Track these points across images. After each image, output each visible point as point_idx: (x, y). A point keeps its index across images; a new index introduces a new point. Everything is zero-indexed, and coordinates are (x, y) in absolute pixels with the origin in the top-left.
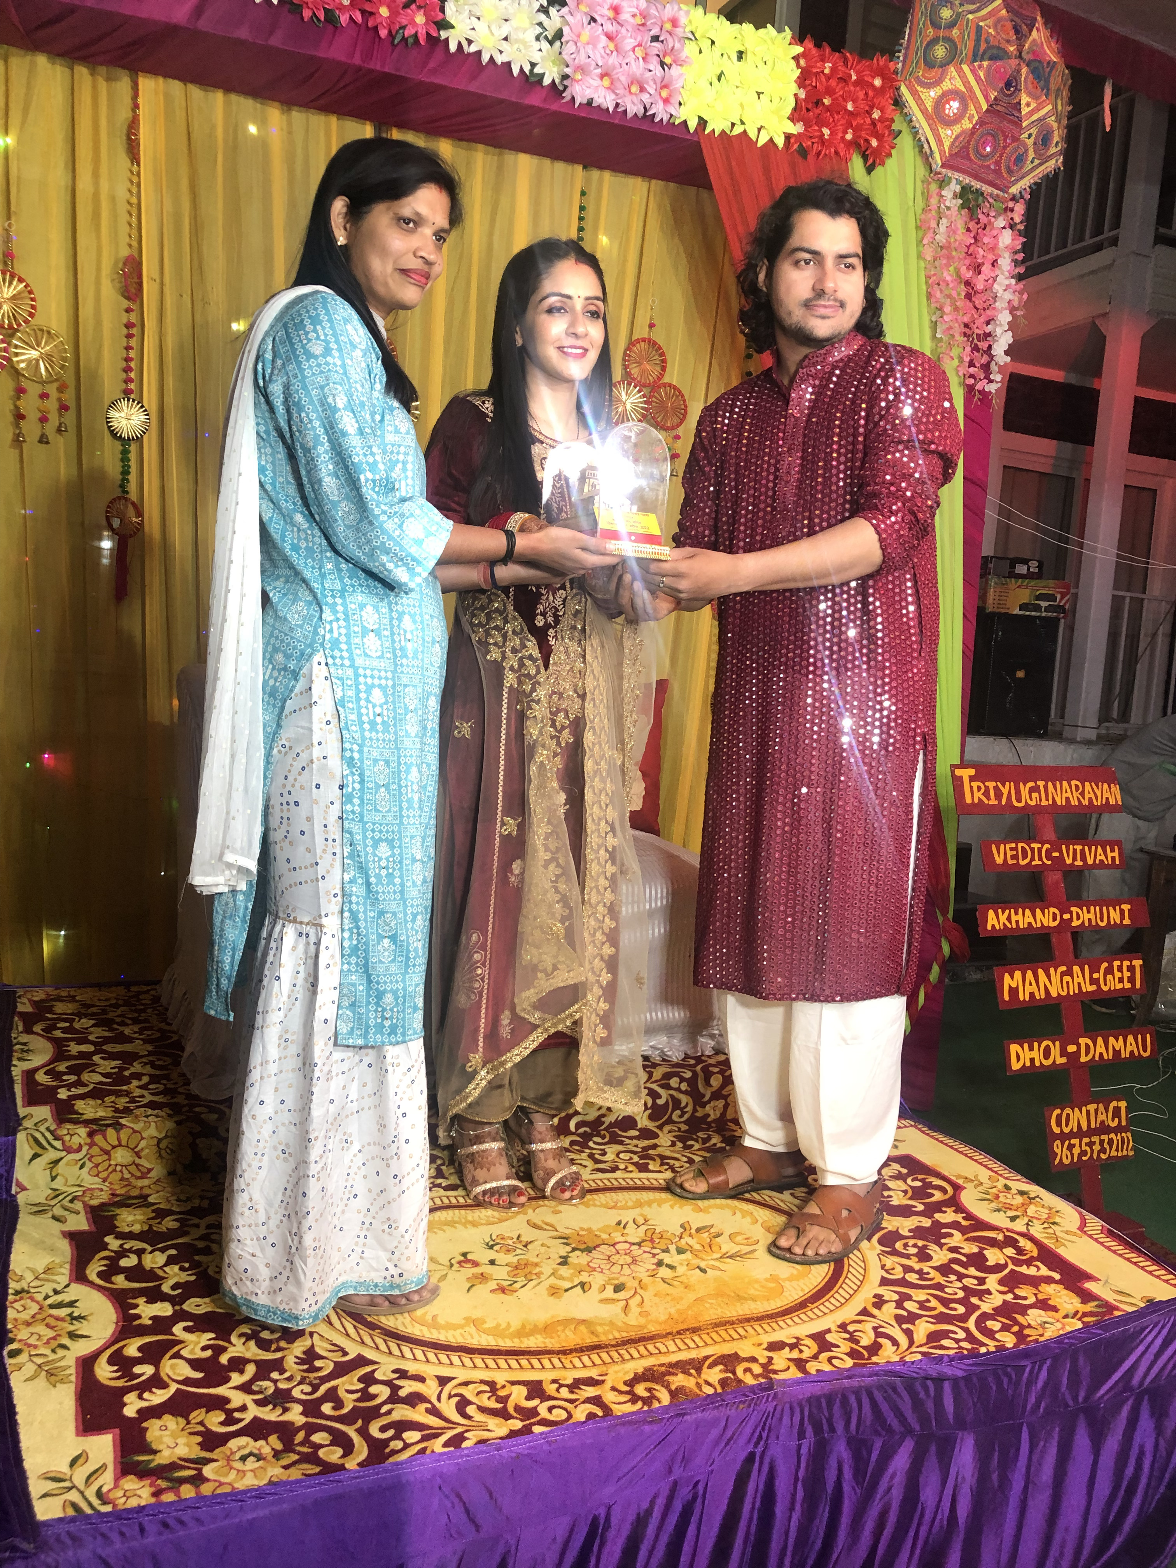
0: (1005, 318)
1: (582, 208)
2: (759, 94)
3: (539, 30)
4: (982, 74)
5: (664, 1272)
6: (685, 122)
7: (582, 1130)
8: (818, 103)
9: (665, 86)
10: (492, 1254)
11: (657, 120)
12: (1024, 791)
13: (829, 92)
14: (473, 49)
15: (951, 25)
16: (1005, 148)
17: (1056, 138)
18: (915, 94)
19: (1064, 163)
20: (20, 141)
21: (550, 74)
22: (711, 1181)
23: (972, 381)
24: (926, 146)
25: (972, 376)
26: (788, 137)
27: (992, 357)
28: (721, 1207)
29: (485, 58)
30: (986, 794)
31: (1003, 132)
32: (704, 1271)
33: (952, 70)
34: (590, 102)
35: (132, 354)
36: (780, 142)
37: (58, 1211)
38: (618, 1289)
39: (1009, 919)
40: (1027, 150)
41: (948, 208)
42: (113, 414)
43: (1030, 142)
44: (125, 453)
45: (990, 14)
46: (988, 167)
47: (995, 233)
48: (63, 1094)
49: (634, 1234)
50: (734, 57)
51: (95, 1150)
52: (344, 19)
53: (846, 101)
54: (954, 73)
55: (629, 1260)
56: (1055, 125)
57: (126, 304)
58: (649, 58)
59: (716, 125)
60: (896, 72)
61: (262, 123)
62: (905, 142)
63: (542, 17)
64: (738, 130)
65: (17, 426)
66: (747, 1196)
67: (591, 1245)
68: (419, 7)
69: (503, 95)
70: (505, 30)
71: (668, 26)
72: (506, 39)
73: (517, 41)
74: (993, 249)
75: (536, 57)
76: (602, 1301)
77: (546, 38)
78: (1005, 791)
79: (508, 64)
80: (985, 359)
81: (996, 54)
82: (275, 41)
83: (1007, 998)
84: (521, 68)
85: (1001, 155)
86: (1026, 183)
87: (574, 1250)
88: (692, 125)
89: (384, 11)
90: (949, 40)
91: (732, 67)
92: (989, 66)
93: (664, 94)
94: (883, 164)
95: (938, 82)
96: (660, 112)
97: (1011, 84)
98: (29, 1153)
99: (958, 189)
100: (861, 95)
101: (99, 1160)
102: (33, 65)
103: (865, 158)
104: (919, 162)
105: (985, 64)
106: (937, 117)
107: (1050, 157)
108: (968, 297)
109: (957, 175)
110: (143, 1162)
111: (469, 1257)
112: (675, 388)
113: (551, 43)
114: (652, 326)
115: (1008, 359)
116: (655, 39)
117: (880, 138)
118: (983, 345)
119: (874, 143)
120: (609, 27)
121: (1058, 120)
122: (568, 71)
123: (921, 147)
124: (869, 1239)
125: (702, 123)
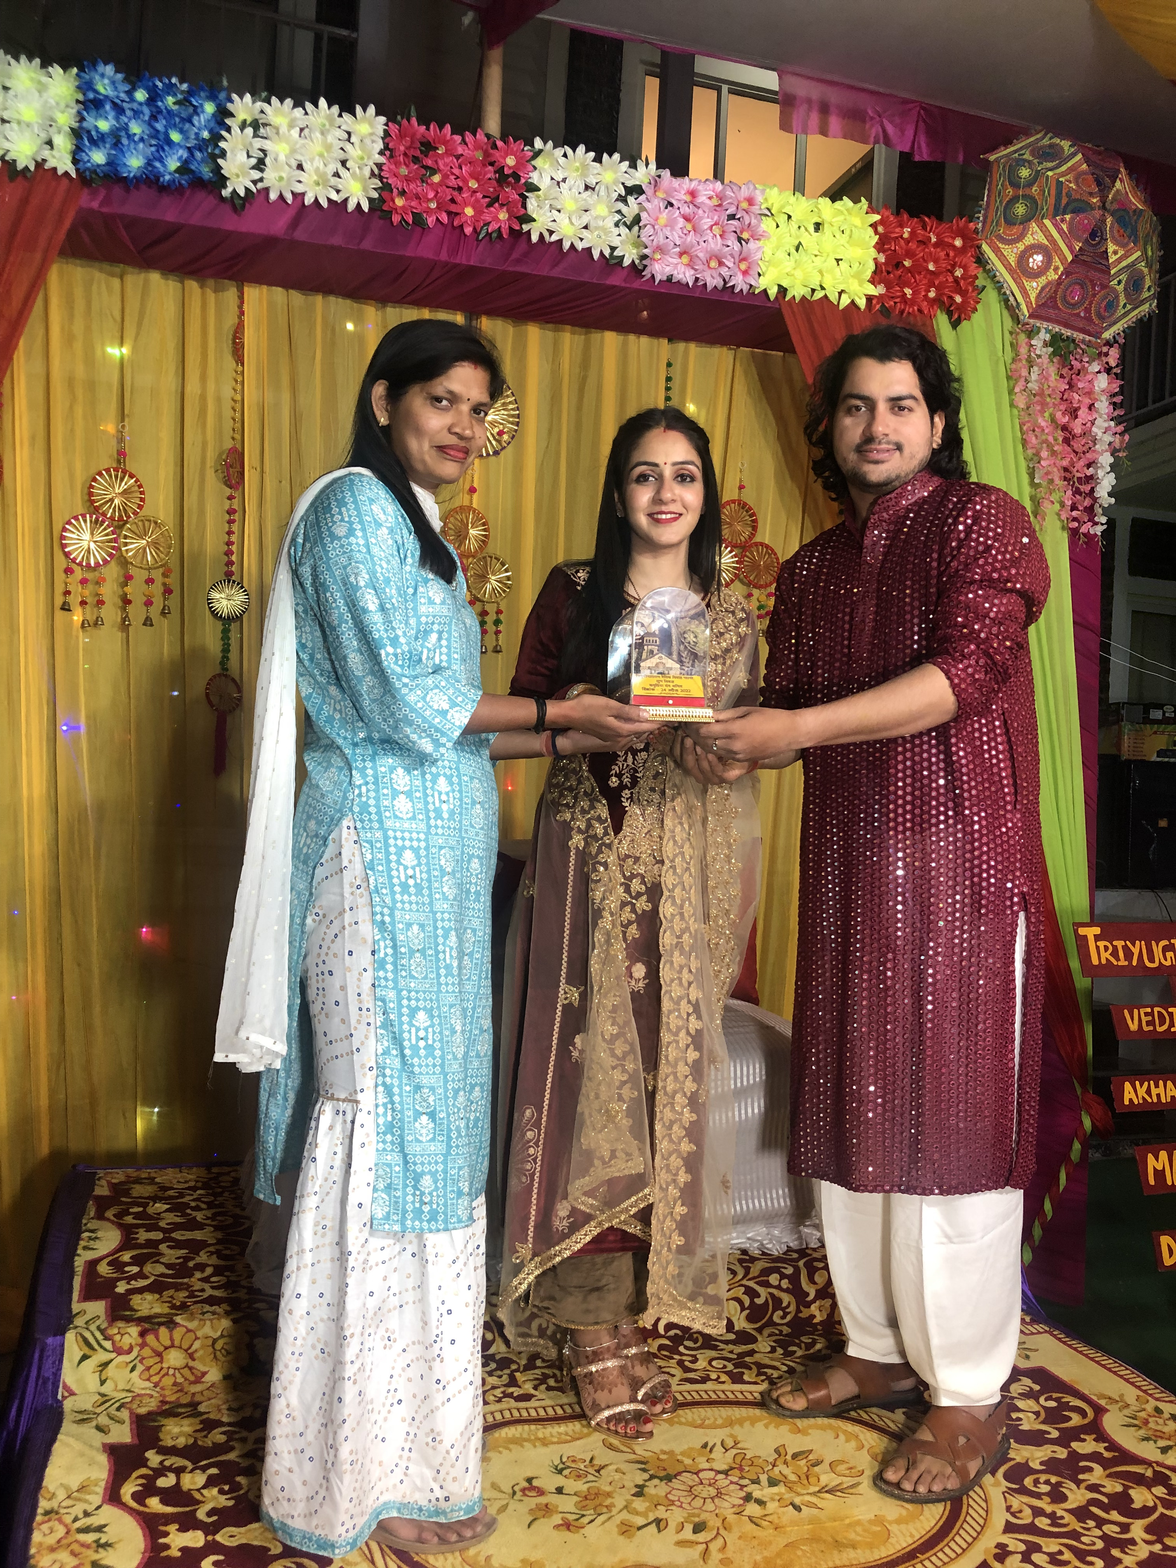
0: (1106, 460)
1: (668, 379)
2: (838, 260)
3: (618, 217)
4: (1065, 227)
5: (752, 1509)
6: (765, 291)
7: (672, 1333)
8: (899, 265)
9: (744, 259)
10: (559, 1480)
11: (737, 290)
12: (1157, 950)
13: (909, 254)
14: (554, 238)
15: (1030, 184)
16: (1094, 295)
17: (1148, 283)
18: (997, 251)
19: (1158, 306)
20: (134, 350)
21: (630, 255)
22: (811, 1397)
23: (1076, 524)
24: (1011, 299)
25: (1075, 519)
26: (869, 299)
27: (1095, 500)
28: (823, 1428)
29: (566, 245)
30: (1115, 954)
31: (1091, 281)
32: (798, 1509)
33: (1034, 225)
34: (670, 279)
35: (234, 538)
36: (862, 303)
37: (103, 1420)
38: (698, 1528)
39: (1148, 1092)
40: (1117, 297)
41: (1039, 356)
42: (215, 595)
43: (1120, 288)
44: (226, 632)
45: (1070, 169)
46: (1078, 315)
47: (1090, 377)
48: (121, 1288)
49: (721, 1460)
50: (811, 228)
51: (147, 1352)
52: (431, 221)
53: (926, 262)
54: (1036, 228)
55: (713, 1492)
56: (1146, 270)
57: (228, 491)
58: (727, 235)
59: (797, 291)
60: (976, 231)
61: (359, 320)
62: (990, 296)
63: (620, 205)
64: (819, 295)
65: (124, 609)
66: (853, 1414)
67: (672, 1472)
68: (502, 205)
69: (585, 278)
70: (586, 219)
71: (745, 205)
72: (586, 227)
73: (597, 228)
74: (1089, 393)
75: (616, 242)
76: (681, 1543)
77: (625, 224)
78: (1136, 951)
79: (589, 250)
80: (1087, 502)
81: (1077, 207)
82: (367, 245)
83: (1152, 1182)
84: (601, 253)
85: (1091, 304)
86: (1118, 327)
87: (652, 1477)
88: (773, 292)
89: (469, 211)
90: (1029, 198)
91: (809, 239)
92: (1072, 219)
93: (743, 266)
94: (969, 319)
95: (1020, 237)
96: (739, 282)
97: (1096, 234)
98: (78, 1355)
99: (1048, 337)
100: (942, 254)
101: (150, 1362)
102: (146, 283)
103: (950, 314)
104: (1006, 313)
105: (1068, 217)
106: (1022, 270)
107: (1142, 302)
108: (1066, 441)
109: (1045, 324)
110: (196, 1364)
111: (535, 1483)
112: (767, 546)
113: (630, 228)
114: (741, 487)
115: (1113, 500)
116: (732, 217)
117: (963, 293)
118: (1086, 488)
119: (958, 299)
120: (686, 210)
121: (1149, 266)
122: (646, 251)
123: (1006, 301)
124: (993, 1473)
125: (783, 291)
